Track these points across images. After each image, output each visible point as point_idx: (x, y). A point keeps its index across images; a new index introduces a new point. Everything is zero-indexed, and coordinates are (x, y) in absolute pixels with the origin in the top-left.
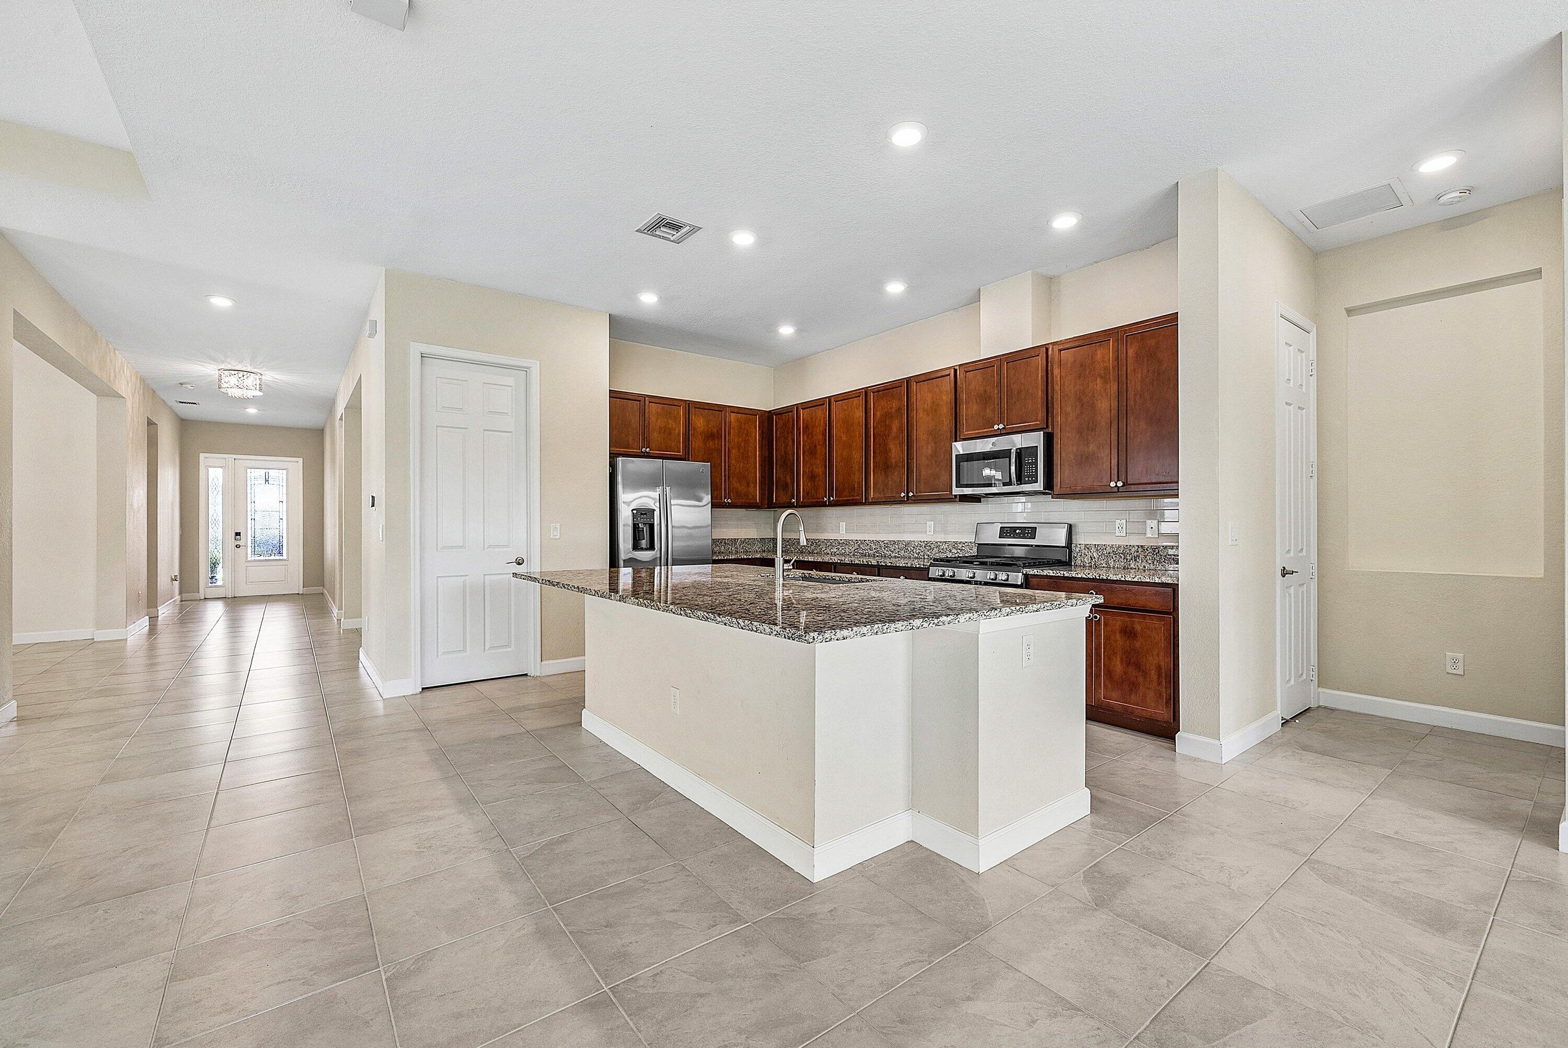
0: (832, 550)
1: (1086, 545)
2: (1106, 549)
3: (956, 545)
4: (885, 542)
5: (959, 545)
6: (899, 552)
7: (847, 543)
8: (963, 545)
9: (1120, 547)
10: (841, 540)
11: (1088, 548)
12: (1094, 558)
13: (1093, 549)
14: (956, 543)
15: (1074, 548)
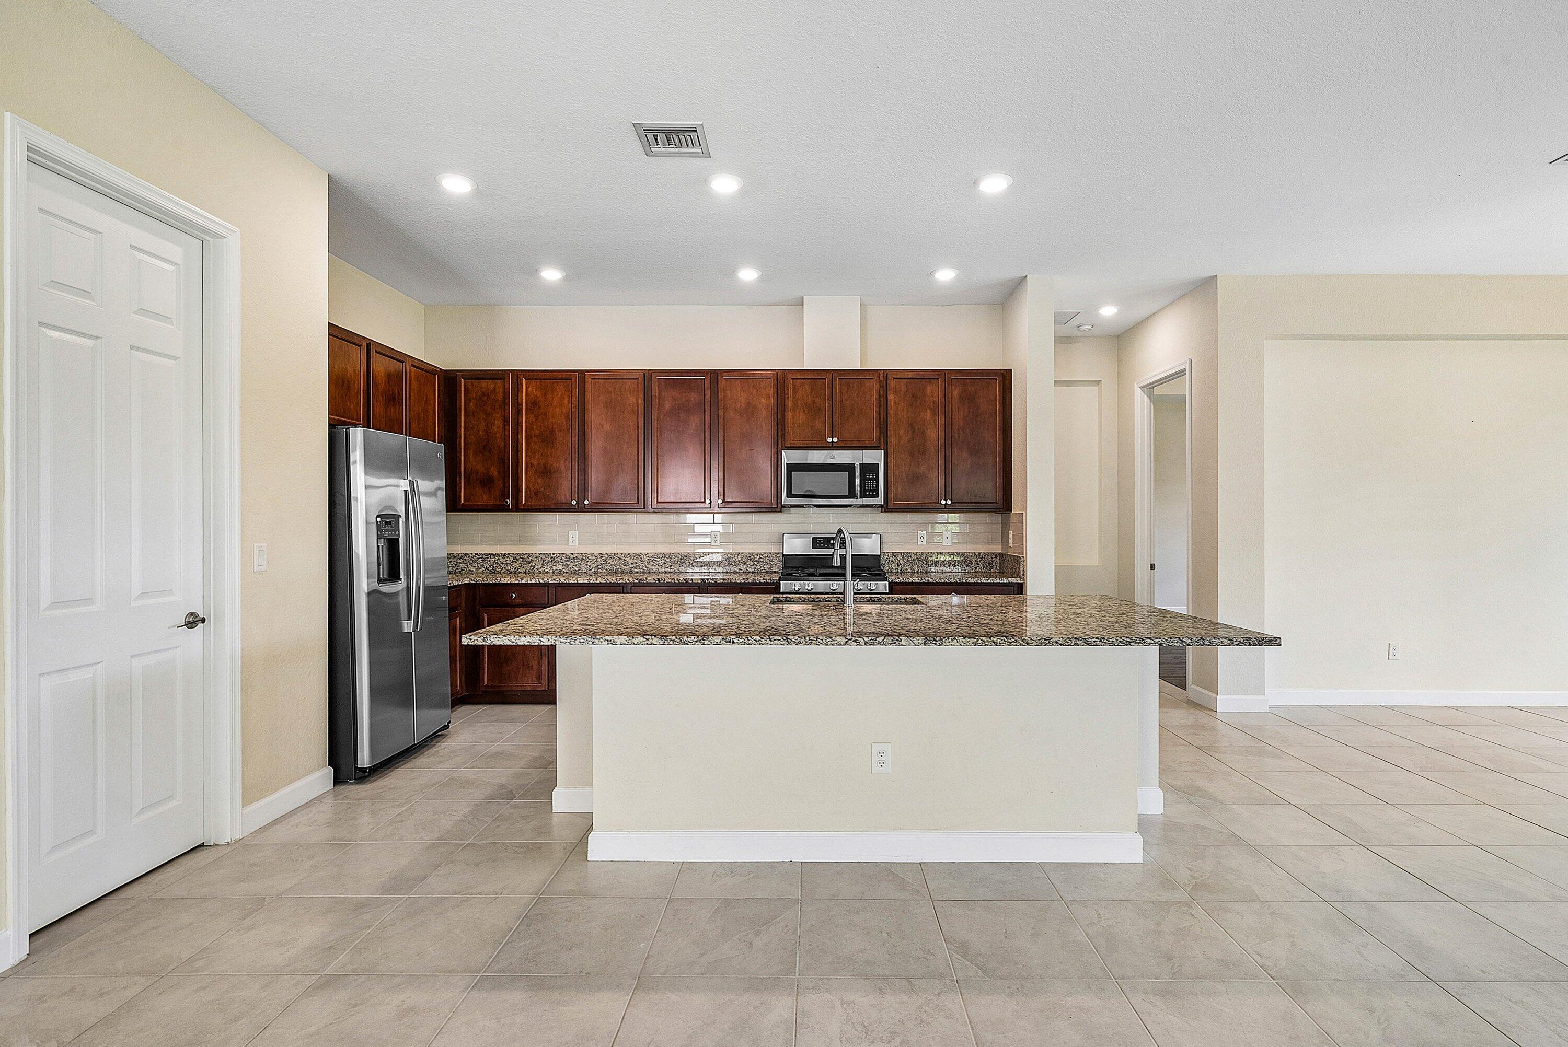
0: (554, 568)
1: (893, 553)
2: (911, 556)
3: (752, 557)
4: (649, 555)
5: (756, 556)
6: (671, 566)
7: (583, 557)
8: (761, 556)
9: (922, 554)
10: (572, 554)
11: (895, 556)
12: (901, 564)
13: (900, 557)
14: (752, 554)
15: (882, 556)
